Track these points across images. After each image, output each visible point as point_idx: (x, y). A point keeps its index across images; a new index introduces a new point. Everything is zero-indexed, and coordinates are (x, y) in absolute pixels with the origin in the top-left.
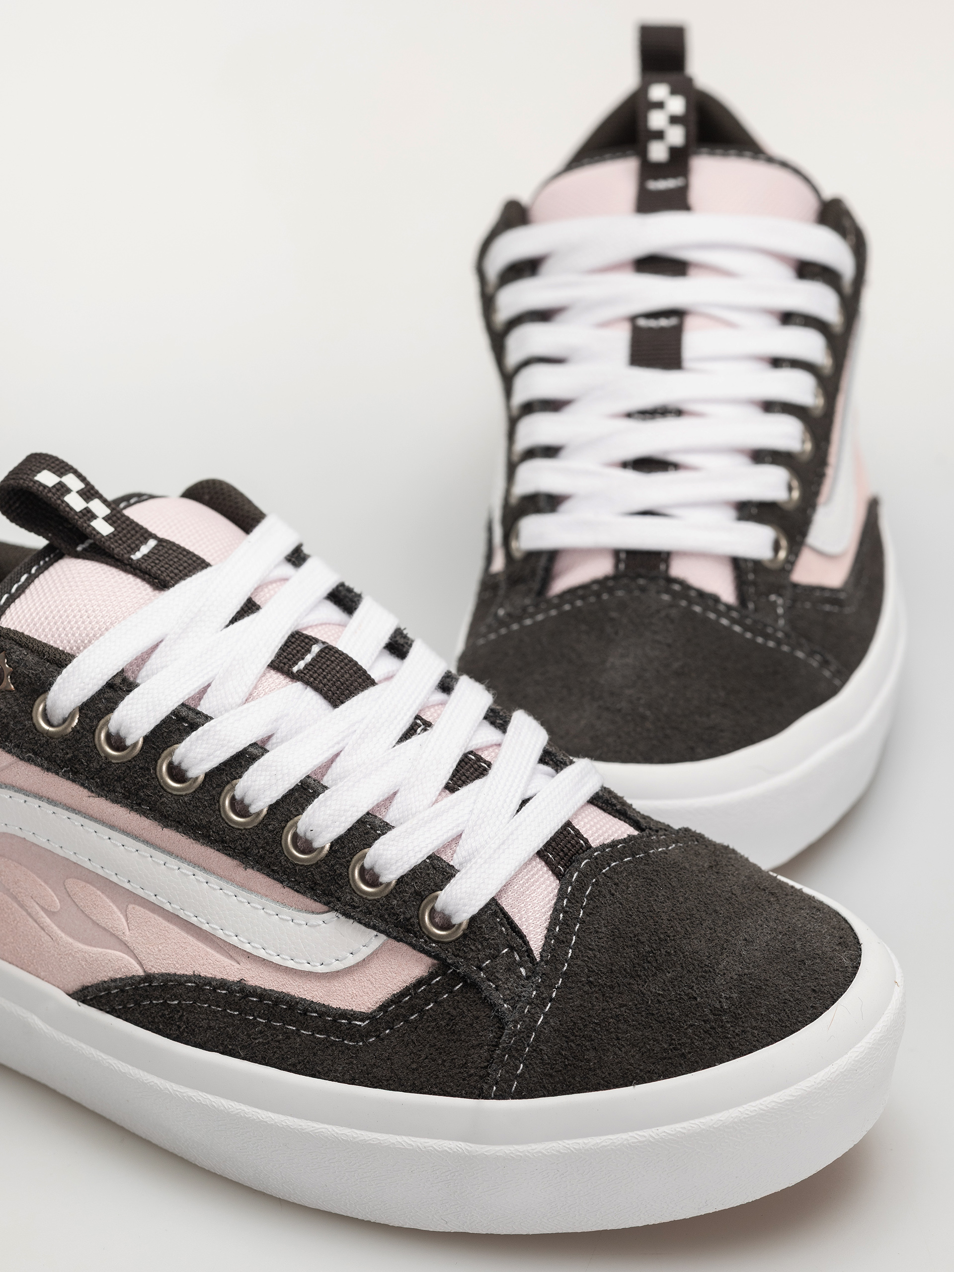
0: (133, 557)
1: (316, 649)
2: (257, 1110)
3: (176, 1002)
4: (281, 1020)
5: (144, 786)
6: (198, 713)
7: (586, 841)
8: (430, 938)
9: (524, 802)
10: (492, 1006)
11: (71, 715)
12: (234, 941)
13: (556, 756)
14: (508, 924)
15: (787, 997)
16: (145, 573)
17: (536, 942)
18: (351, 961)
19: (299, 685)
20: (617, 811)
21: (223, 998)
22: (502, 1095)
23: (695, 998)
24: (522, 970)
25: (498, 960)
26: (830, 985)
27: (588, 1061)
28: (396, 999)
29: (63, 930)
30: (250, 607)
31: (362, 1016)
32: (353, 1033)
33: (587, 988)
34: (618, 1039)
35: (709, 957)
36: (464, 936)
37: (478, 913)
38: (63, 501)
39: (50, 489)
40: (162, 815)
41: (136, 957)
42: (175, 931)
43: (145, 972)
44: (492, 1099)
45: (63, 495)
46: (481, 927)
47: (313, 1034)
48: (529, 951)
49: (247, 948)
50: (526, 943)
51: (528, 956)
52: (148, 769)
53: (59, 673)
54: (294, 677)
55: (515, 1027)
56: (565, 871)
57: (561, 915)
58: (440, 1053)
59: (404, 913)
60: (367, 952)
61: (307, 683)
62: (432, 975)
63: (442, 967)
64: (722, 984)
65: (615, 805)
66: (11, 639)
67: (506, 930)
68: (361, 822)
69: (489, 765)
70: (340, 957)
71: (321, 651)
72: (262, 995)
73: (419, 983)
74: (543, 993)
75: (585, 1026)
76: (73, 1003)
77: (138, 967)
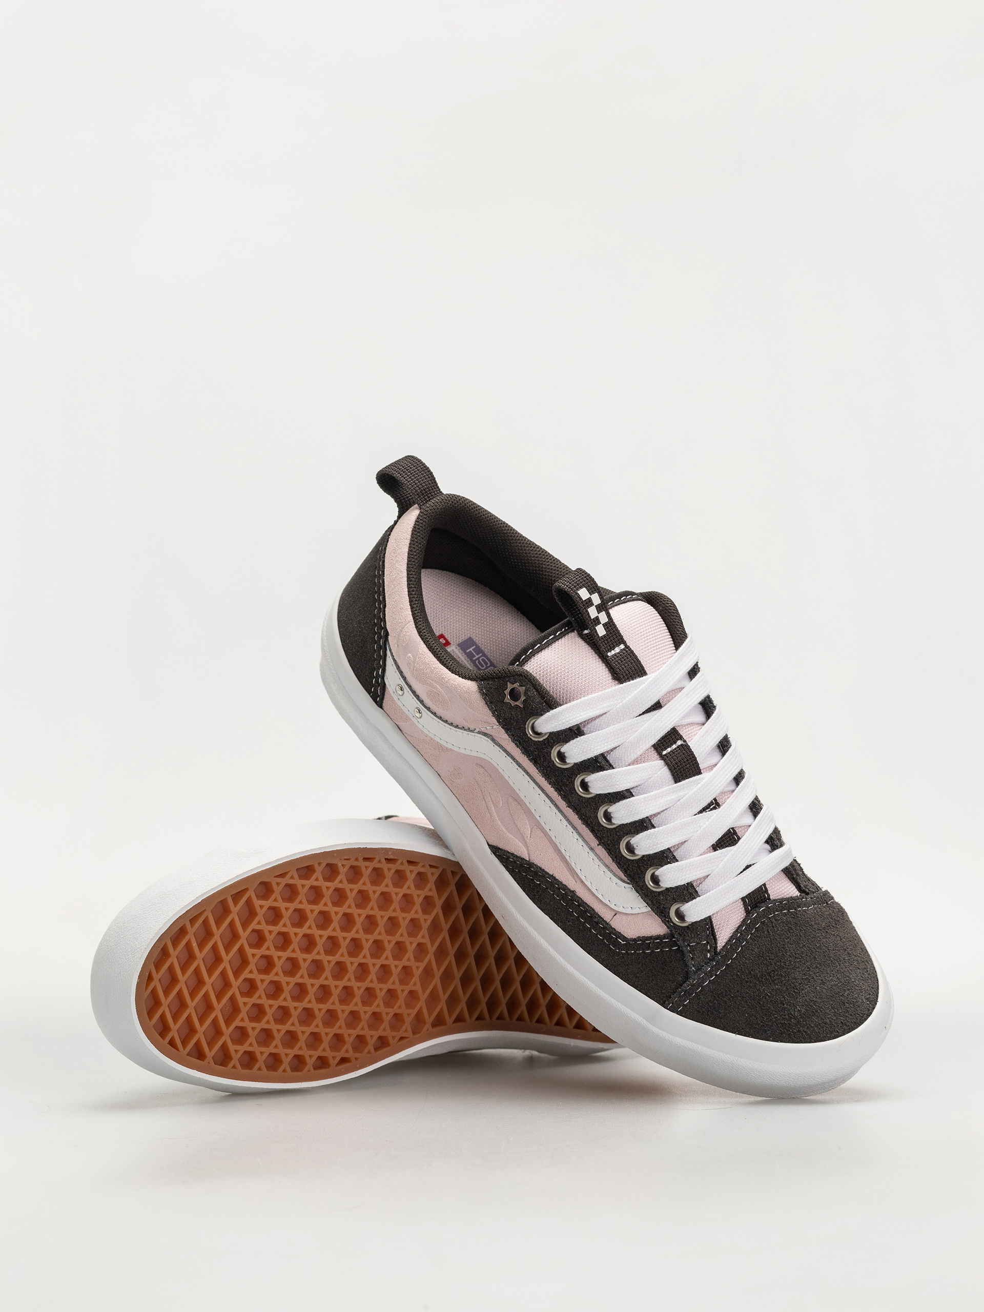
0: (609, 654)
1: (679, 743)
2: (556, 953)
3: (538, 883)
4: (585, 919)
5: (566, 785)
6: (607, 761)
7: (769, 895)
8: (670, 921)
9: (748, 867)
10: (686, 965)
11: (546, 734)
12: (578, 871)
13: (774, 841)
14: (711, 930)
15: (828, 1021)
16: (612, 669)
17: (721, 943)
18: (629, 911)
19: (661, 762)
20: (793, 878)
21: (562, 895)
22: (672, 1010)
23: (784, 1004)
24: (709, 954)
25: (700, 945)
26: (851, 1022)
27: (720, 1013)
28: (644, 939)
29: (498, 816)
30: (657, 706)
31: (624, 938)
32: (616, 944)
33: (735, 977)
34: (738, 1008)
35: (800, 984)
36: (687, 927)
37: (699, 921)
38: (587, 611)
39: (583, 602)
40: (569, 801)
41: (528, 850)
42: (551, 850)
43: (529, 860)
44: (668, 1009)
45: (589, 607)
46: (698, 928)
47: (597, 934)
48: (716, 947)
49: (583, 878)
50: (716, 943)
51: (714, 949)
52: (572, 778)
53: (548, 711)
54: (662, 757)
55: (693, 982)
56: (751, 910)
57: (739, 935)
58: (653, 975)
59: (664, 905)
60: (640, 911)
61: (667, 764)
62: (664, 936)
63: (671, 936)
64: (800, 1002)
65: (793, 875)
66: (531, 683)
67: (709, 933)
68: (663, 852)
69: (739, 839)
70: (625, 906)
71: (682, 745)
72: (582, 903)
73: (658, 937)
74: (713, 971)
75: (726, 995)
76: (489, 851)
77: (527, 855)
